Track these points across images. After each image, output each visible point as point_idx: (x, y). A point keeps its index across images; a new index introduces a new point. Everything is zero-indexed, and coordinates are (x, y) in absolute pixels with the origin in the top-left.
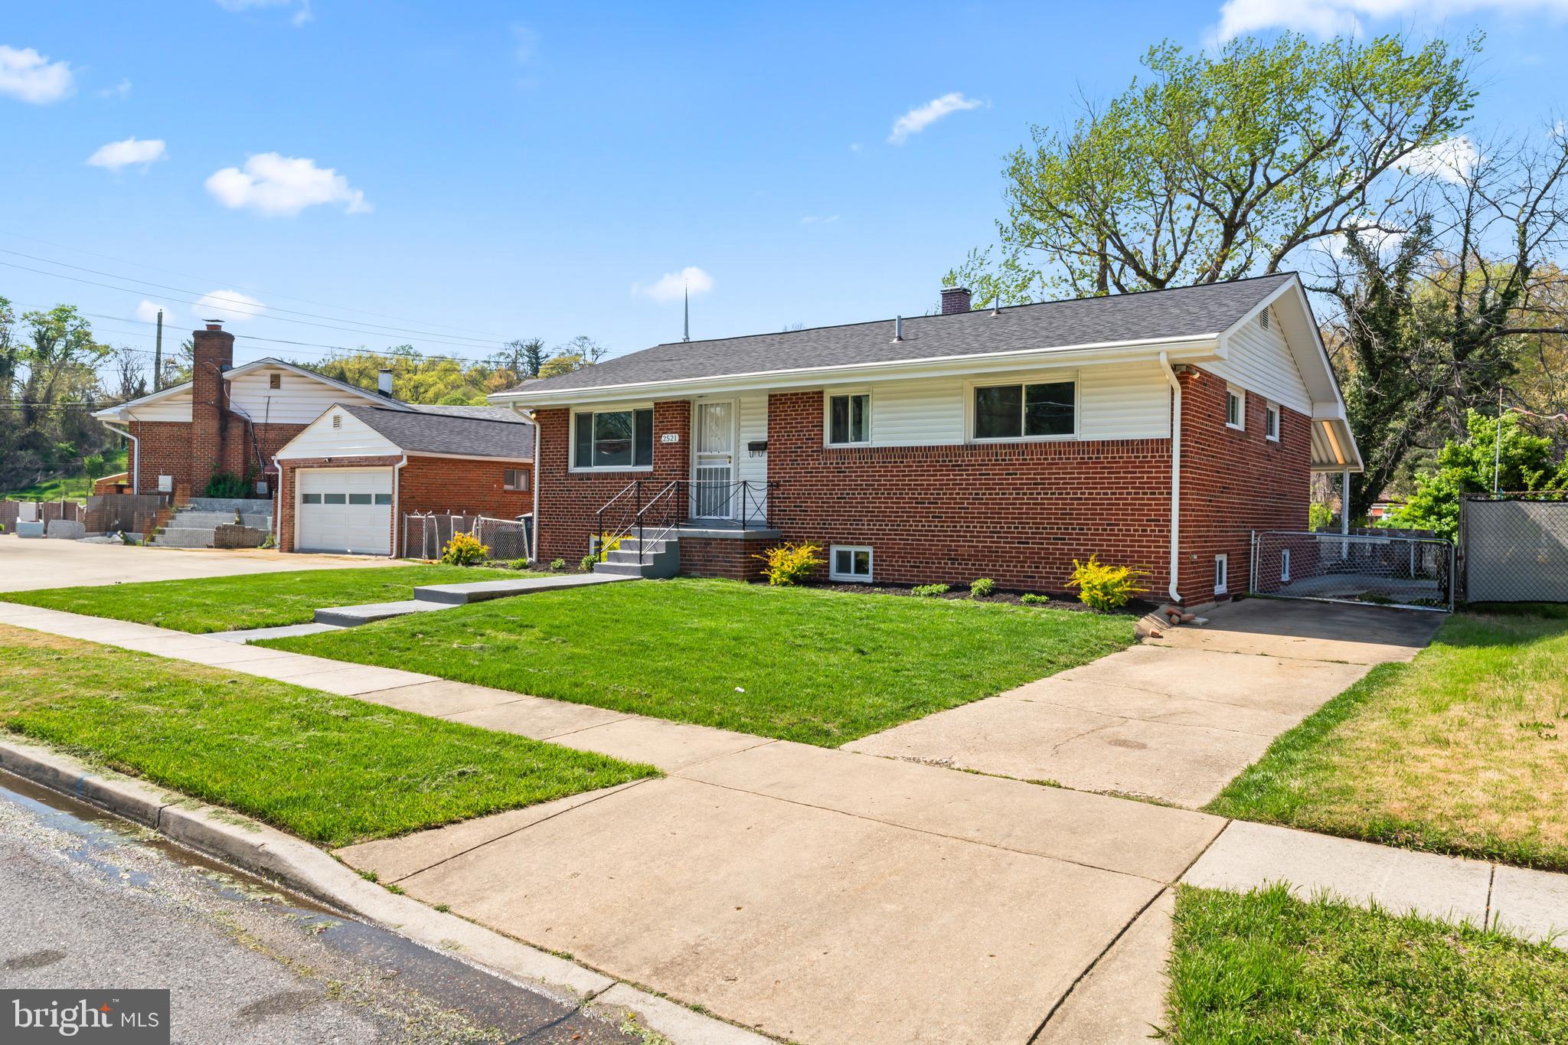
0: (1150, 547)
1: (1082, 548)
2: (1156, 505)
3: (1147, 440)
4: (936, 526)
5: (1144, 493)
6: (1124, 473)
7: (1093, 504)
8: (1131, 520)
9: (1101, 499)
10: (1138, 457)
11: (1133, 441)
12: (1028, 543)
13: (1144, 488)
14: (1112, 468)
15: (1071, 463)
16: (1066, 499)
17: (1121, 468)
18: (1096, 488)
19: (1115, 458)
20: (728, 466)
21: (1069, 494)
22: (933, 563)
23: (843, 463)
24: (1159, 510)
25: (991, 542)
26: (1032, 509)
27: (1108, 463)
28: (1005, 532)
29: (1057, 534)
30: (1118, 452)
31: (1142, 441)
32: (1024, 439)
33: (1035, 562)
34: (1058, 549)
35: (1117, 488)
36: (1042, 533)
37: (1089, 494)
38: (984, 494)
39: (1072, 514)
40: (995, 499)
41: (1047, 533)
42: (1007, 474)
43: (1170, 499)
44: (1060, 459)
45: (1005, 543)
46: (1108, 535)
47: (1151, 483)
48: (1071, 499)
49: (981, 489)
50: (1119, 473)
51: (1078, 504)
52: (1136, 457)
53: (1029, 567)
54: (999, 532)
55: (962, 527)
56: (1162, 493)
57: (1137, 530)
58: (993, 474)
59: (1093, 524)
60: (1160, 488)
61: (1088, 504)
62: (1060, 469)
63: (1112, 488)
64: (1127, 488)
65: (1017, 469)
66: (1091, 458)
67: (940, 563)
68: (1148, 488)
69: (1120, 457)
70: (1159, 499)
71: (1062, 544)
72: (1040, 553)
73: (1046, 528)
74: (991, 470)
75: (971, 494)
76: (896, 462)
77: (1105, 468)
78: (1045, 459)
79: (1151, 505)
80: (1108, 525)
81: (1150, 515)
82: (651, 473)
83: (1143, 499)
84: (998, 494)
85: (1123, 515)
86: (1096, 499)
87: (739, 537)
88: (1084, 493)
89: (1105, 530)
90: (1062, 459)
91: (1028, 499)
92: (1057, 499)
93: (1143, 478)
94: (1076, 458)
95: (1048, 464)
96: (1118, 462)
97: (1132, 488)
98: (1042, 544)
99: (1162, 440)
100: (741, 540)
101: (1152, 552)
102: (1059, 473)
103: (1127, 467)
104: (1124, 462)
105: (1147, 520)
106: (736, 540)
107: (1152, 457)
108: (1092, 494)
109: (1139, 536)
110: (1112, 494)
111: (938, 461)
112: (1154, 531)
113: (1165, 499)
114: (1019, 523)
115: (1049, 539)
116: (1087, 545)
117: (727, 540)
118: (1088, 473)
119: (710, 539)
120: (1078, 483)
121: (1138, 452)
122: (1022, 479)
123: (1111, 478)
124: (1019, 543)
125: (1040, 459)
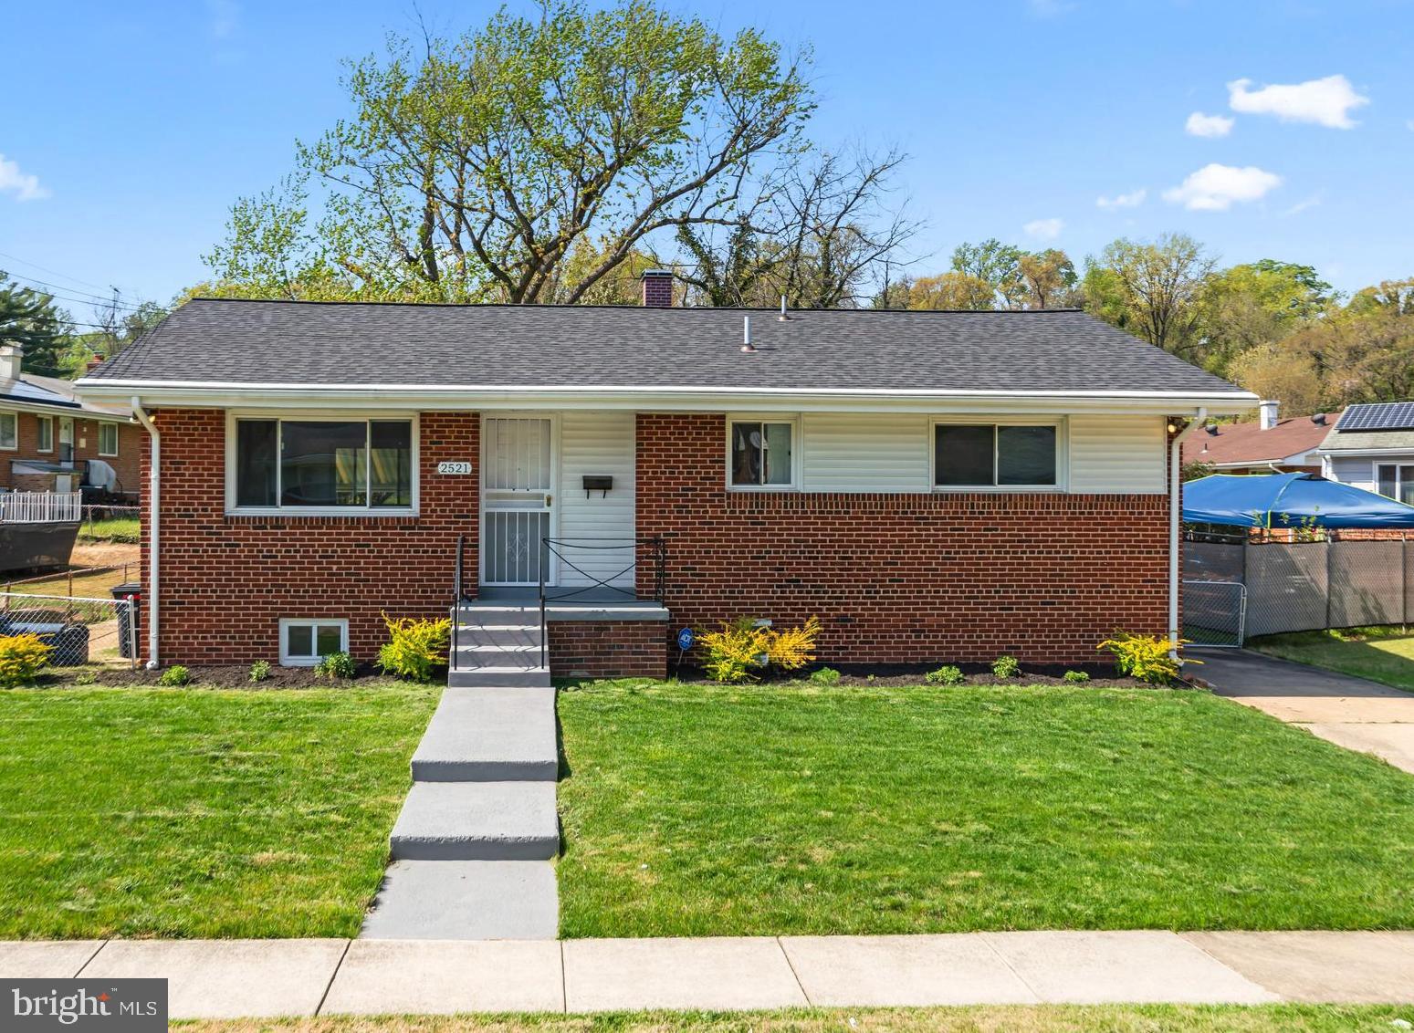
0: (1147, 609)
1: (1074, 613)
2: (1152, 564)
3: (1144, 496)
4: (896, 592)
5: (1139, 552)
6: (1119, 530)
7: (1085, 564)
8: (1127, 581)
9: (1094, 558)
10: (1133, 513)
11: (1129, 496)
12: (1012, 609)
13: (1139, 547)
14: (1106, 524)
15: (1060, 519)
16: (1056, 558)
17: (1116, 524)
18: (1089, 547)
19: (1109, 513)
20: (546, 510)
21: (1058, 552)
22: (892, 637)
23: (762, 512)
24: (1156, 570)
25: (966, 609)
26: (1015, 570)
27: (1102, 518)
28: (983, 598)
29: (1045, 597)
30: (1112, 508)
31: (1139, 496)
32: (998, 488)
33: (1020, 631)
34: (1047, 615)
35: (1111, 547)
36: (1028, 597)
37: (1082, 552)
38: (957, 553)
39: (1062, 575)
40: (971, 558)
41: (1033, 597)
42: (985, 530)
43: (1168, 558)
44: (1047, 513)
45: (983, 609)
46: (1102, 598)
47: (1147, 541)
48: (1061, 558)
49: (954, 547)
50: (1114, 530)
51: (1069, 564)
52: (1131, 513)
53: (1014, 636)
54: (977, 598)
55: (929, 592)
56: (1158, 552)
57: (1133, 592)
58: (968, 530)
59: (1086, 586)
60: (1156, 547)
61: (1080, 564)
62: (1048, 524)
63: (1106, 547)
64: (1122, 547)
65: (998, 524)
66: (1083, 513)
67: (901, 637)
68: (1144, 547)
69: (1114, 513)
70: (1156, 558)
71: (1051, 609)
72: (1026, 620)
73: (1033, 592)
74: (966, 524)
75: (941, 552)
76: (839, 512)
77: (1099, 524)
78: (1030, 513)
79: (1147, 565)
80: (1102, 587)
81: (1146, 576)
82: (416, 520)
83: (1138, 558)
84: (974, 552)
85: (1118, 575)
86: (1088, 558)
87: (661, 618)
88: (1075, 552)
89: (1100, 592)
90: (1050, 513)
91: (1011, 558)
92: (1045, 558)
93: (1138, 535)
94: (1066, 513)
95: (1035, 519)
96: (1113, 519)
97: (1128, 546)
98: (1029, 609)
99: (1160, 496)
100: (662, 622)
101: (1149, 615)
102: (1047, 530)
103: (1122, 524)
104: (1118, 519)
105: (1144, 581)
106: (655, 622)
107: (1149, 513)
108: (1084, 552)
109: (1135, 598)
110: (1107, 552)
111: (896, 513)
112: (1151, 592)
113: (1161, 558)
114: (1001, 586)
115: (1037, 603)
116: (1080, 609)
117: (637, 622)
118: (1080, 530)
119: (606, 622)
120: (1069, 541)
121: (1133, 508)
122: (1004, 535)
123: (1105, 536)
124: (1001, 609)
125: (1025, 513)
